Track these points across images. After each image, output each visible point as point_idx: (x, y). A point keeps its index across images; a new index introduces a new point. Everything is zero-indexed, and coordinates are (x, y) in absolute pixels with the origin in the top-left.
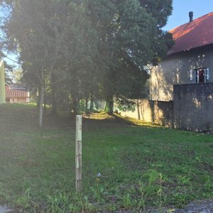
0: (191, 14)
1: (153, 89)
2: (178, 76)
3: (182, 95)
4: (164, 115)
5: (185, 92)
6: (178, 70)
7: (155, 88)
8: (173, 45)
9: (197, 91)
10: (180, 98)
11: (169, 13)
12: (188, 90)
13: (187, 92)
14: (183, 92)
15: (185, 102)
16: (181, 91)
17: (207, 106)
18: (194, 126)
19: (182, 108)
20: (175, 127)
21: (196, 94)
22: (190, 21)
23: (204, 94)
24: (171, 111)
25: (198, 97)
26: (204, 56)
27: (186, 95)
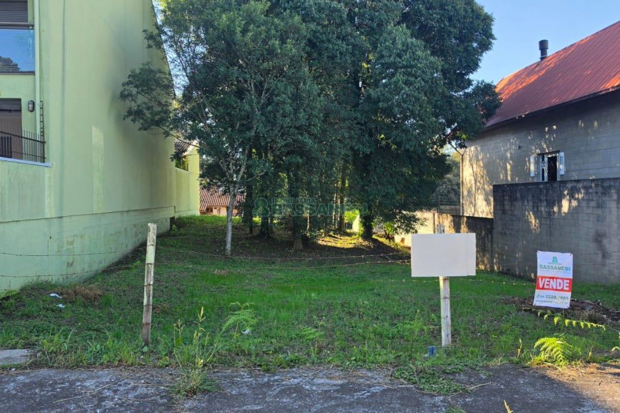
0: (543, 46)
1: (465, 193)
2: (509, 167)
3: (507, 206)
5: (513, 199)
6: (509, 155)
7: (469, 192)
8: (497, 106)
9: (533, 196)
10: (504, 212)
11: (485, 46)
12: (518, 195)
13: (516, 199)
14: (509, 200)
15: (512, 220)
16: (507, 198)
17: (550, 228)
18: (527, 268)
19: (508, 232)
20: (496, 268)
21: (531, 204)
22: (542, 59)
23: (545, 203)
24: (490, 236)
25: (535, 209)
26: (555, 127)
27: (514, 205)
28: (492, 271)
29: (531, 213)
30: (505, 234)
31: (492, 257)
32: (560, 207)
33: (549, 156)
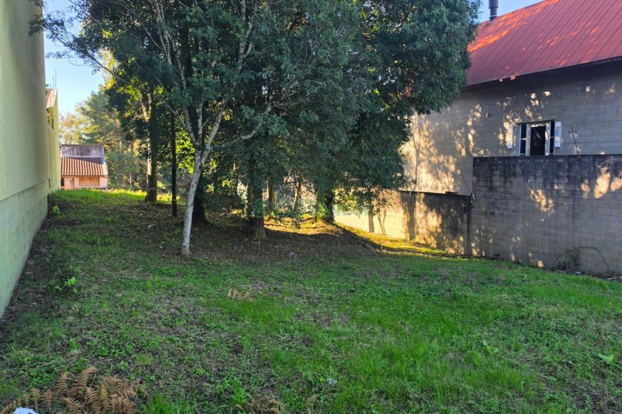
0: (494, 3)
2: (470, 137)
3: (497, 182)
4: (441, 226)
5: (508, 175)
9: (545, 172)
12: (518, 170)
13: (514, 175)
14: (501, 176)
15: (506, 199)
16: (498, 173)
17: (574, 208)
18: (530, 255)
19: (497, 212)
20: (475, 253)
21: (541, 180)
22: (492, 18)
23: (566, 180)
24: (465, 216)
25: (548, 187)
26: (547, 93)
27: (510, 181)
28: (468, 255)
29: (540, 192)
30: (493, 214)
31: (469, 240)
32: (592, 185)
33: (533, 126)
